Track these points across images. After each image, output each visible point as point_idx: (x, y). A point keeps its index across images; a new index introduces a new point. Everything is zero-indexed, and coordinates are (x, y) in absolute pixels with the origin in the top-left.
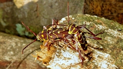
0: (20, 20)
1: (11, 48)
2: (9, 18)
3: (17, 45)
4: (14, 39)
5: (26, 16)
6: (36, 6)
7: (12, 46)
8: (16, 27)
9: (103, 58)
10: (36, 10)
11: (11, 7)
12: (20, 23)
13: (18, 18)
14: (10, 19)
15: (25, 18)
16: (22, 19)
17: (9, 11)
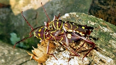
0: (15, 28)
1: (2, 55)
2: (3, 26)
3: (9, 53)
4: (7, 46)
5: (23, 25)
6: (36, 13)
7: (4, 54)
8: (10, 36)
9: (105, 63)
10: (35, 18)
11: (7, 14)
12: (15, 32)
13: (14, 27)
14: (5, 27)
15: (22, 27)
16: (18, 28)
17: (5, 18)
